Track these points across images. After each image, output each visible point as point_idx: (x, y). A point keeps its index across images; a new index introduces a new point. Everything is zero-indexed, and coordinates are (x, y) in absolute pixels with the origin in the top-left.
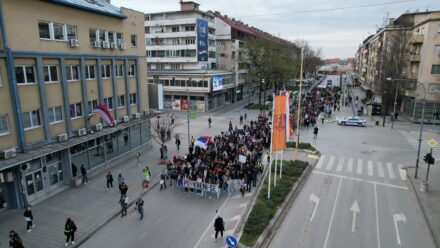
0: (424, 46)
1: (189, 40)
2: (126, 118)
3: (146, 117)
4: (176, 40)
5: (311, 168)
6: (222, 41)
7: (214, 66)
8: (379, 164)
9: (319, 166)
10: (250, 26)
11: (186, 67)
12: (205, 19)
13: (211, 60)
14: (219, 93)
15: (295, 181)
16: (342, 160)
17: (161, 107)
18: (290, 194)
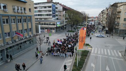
0: (121, 13)
1: (50, 11)
2: (27, 37)
3: (35, 36)
4: (46, 11)
5: (90, 53)
6: (60, 11)
7: (57, 19)
8: (112, 51)
9: (92, 52)
10: (68, 7)
11: (49, 19)
12: (54, 4)
13: (56, 17)
14: (59, 27)
15: (85, 58)
16: (99, 49)
17: (40, 32)
18: (84, 64)
